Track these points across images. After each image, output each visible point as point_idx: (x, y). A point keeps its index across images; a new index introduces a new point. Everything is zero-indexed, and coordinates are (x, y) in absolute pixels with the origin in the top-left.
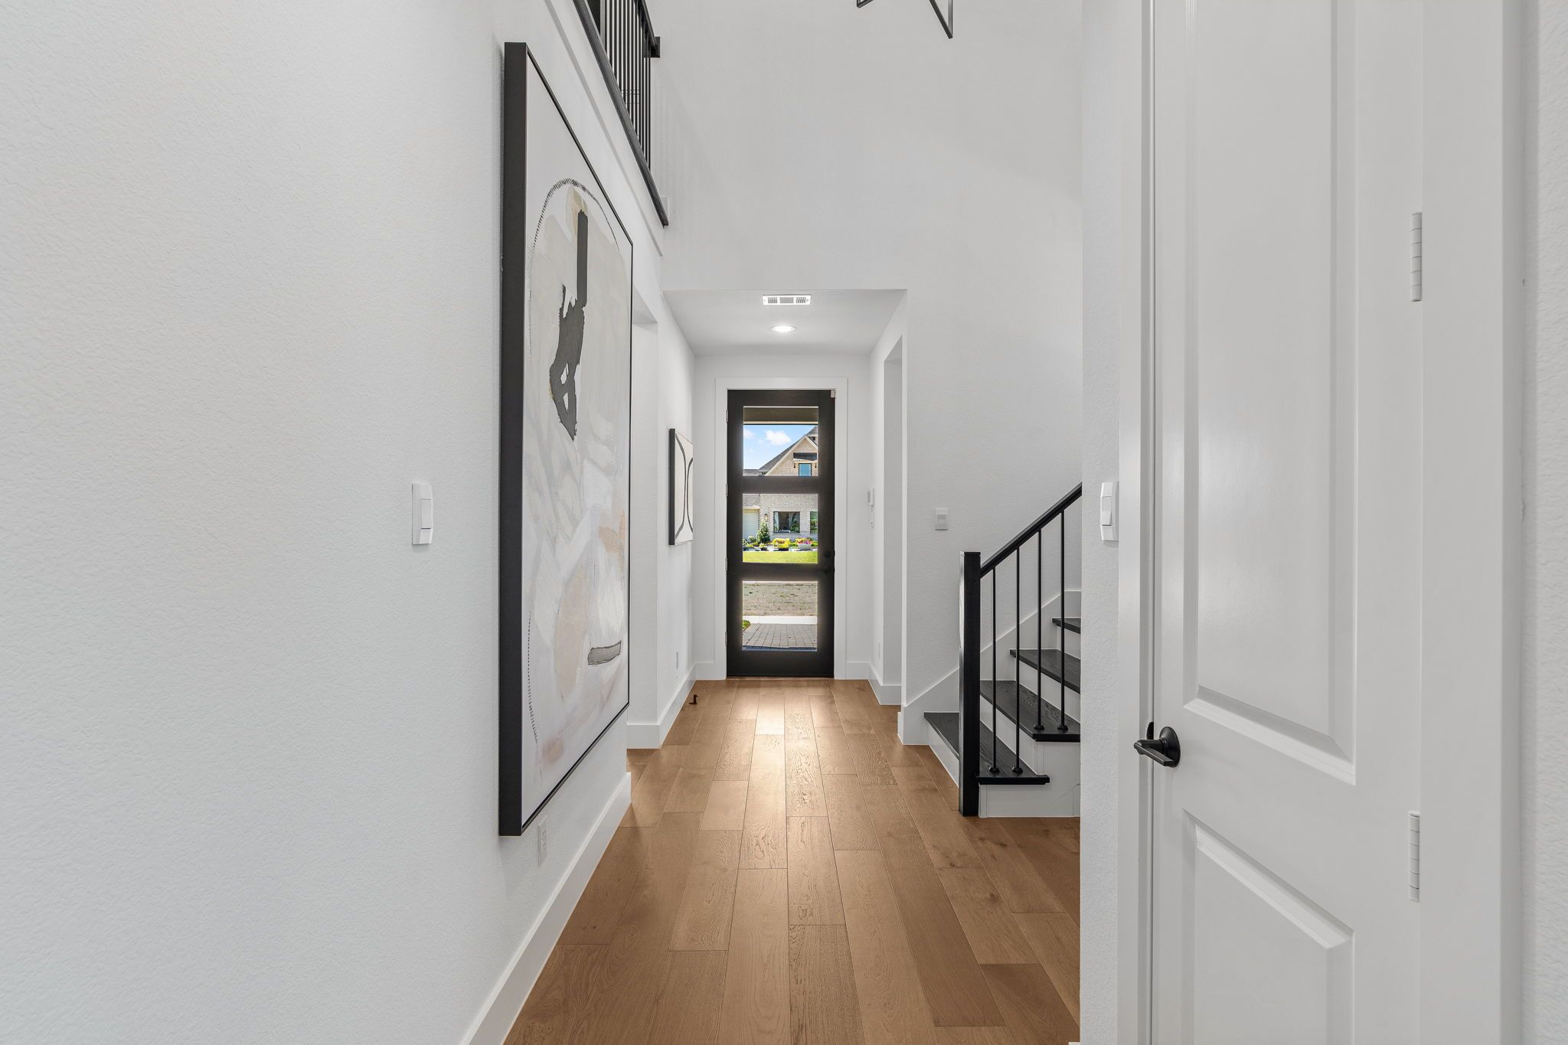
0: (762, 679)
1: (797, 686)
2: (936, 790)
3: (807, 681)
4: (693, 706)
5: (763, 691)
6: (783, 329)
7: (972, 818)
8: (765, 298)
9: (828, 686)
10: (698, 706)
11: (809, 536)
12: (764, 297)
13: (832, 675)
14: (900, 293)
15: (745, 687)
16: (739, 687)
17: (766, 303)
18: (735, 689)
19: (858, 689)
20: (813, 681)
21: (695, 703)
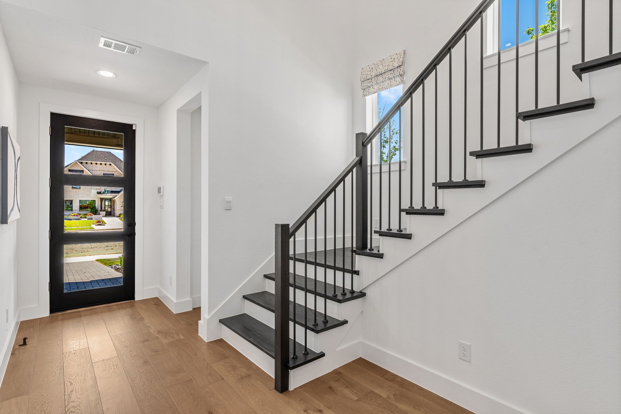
0: (80, 309)
1: (110, 310)
2: (250, 375)
3: (117, 305)
4: (23, 347)
5: (85, 320)
6: (107, 74)
7: (286, 392)
8: (103, 40)
9: (132, 306)
10: (27, 347)
11: (79, 212)
12: (102, 38)
13: (133, 298)
14: (203, 63)
15: (68, 319)
16: (63, 320)
17: (101, 45)
18: (60, 323)
19: (154, 304)
20: (120, 304)
21: (25, 343)
